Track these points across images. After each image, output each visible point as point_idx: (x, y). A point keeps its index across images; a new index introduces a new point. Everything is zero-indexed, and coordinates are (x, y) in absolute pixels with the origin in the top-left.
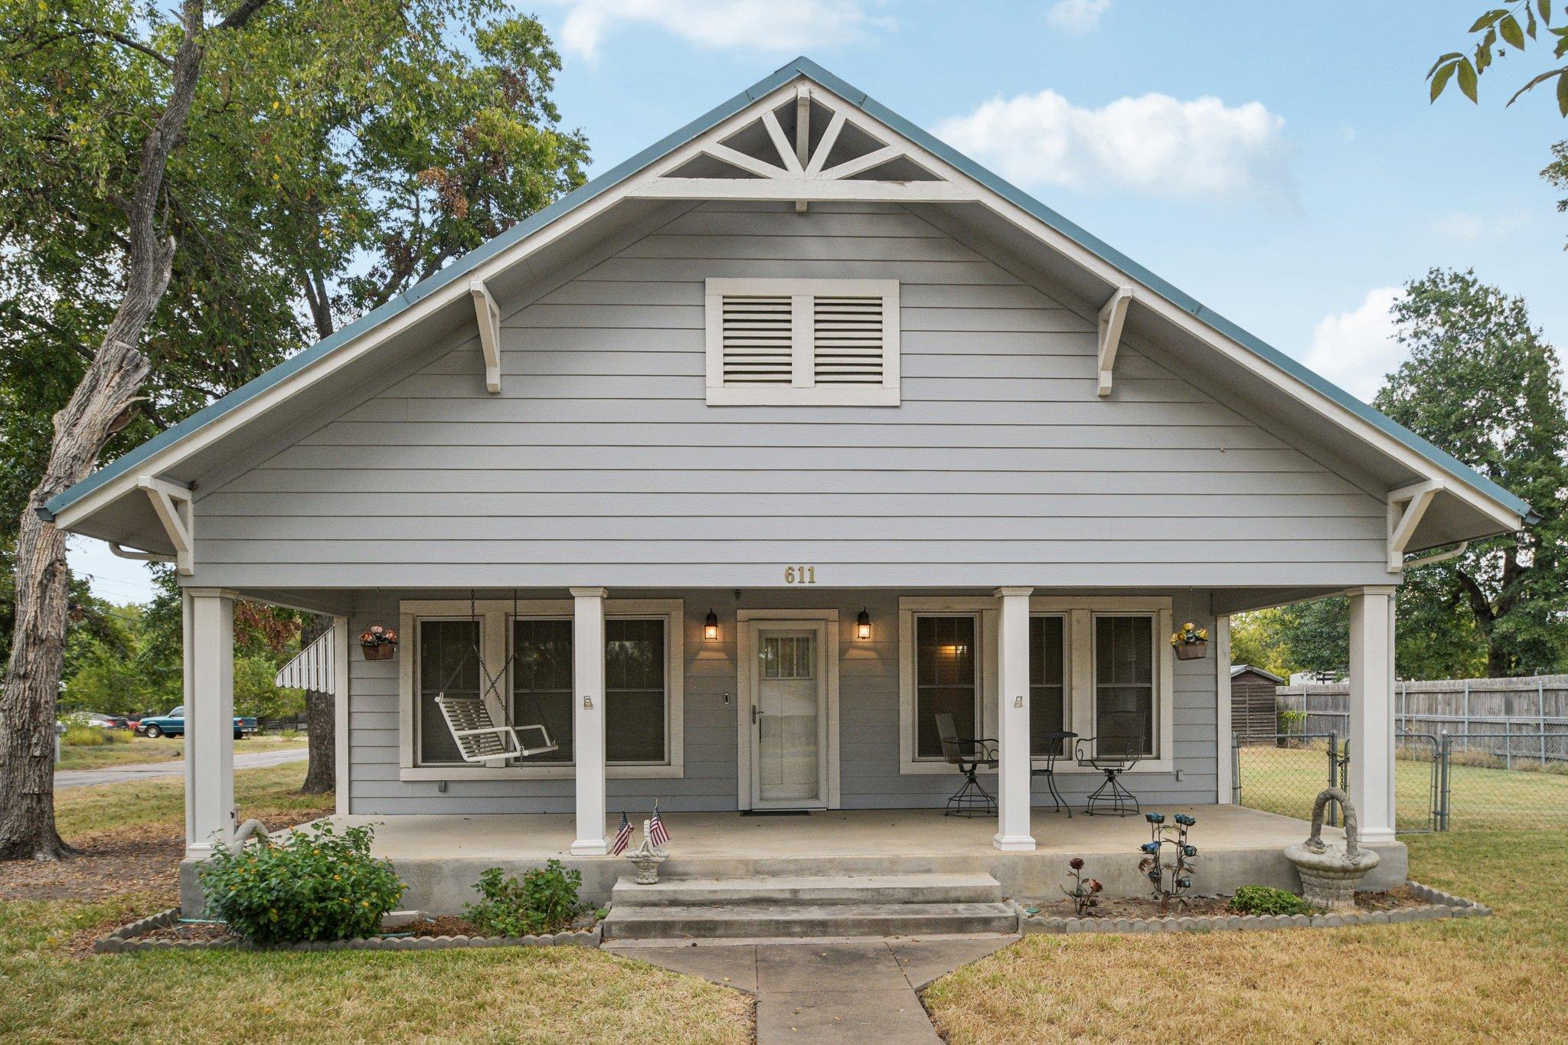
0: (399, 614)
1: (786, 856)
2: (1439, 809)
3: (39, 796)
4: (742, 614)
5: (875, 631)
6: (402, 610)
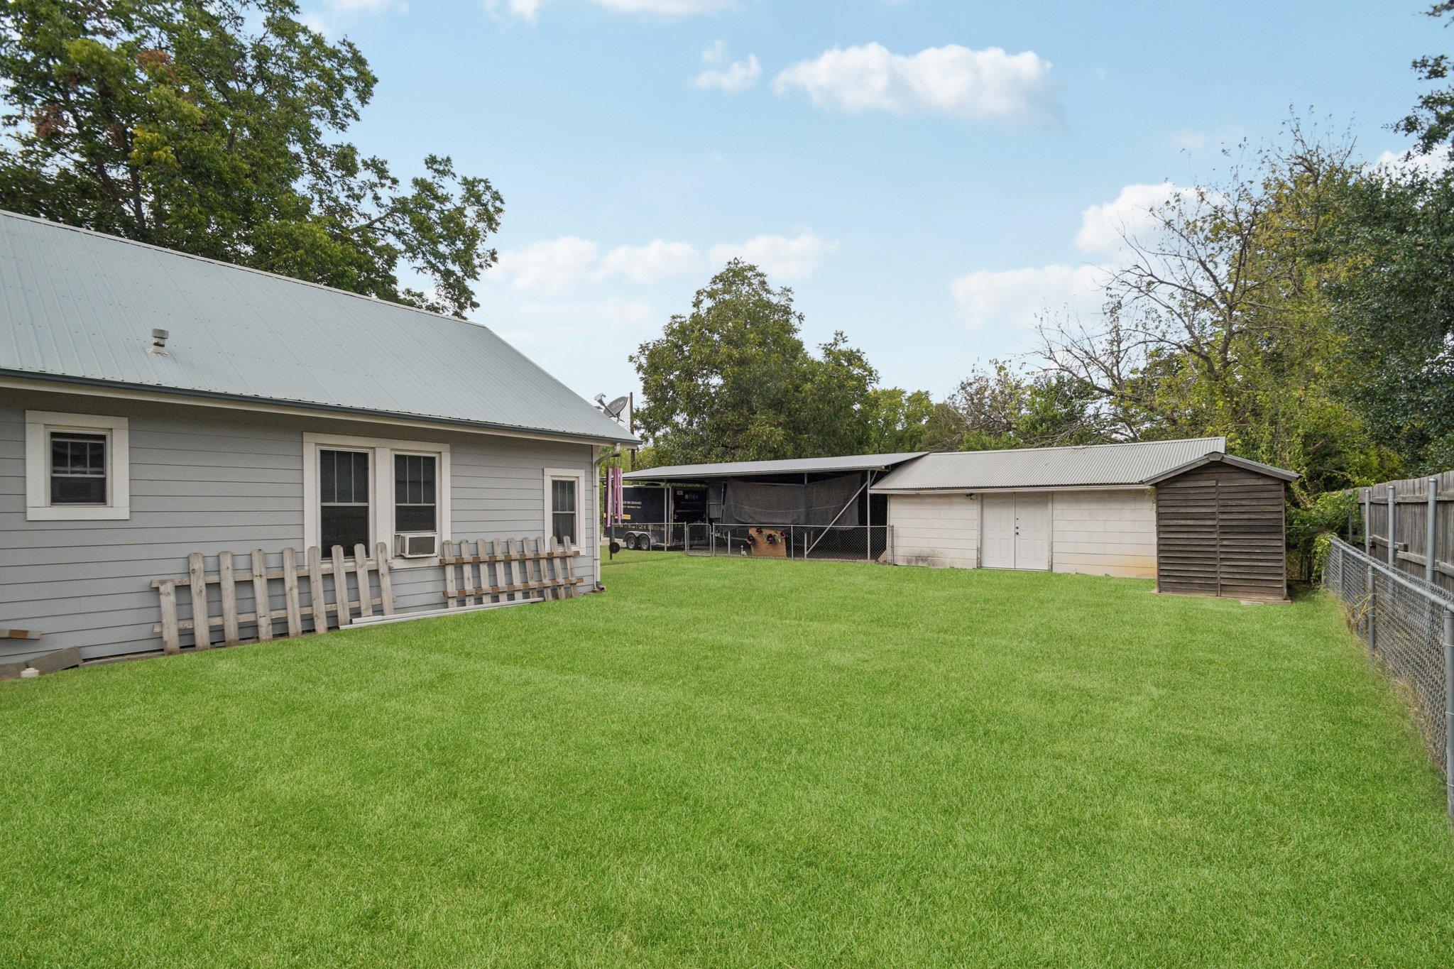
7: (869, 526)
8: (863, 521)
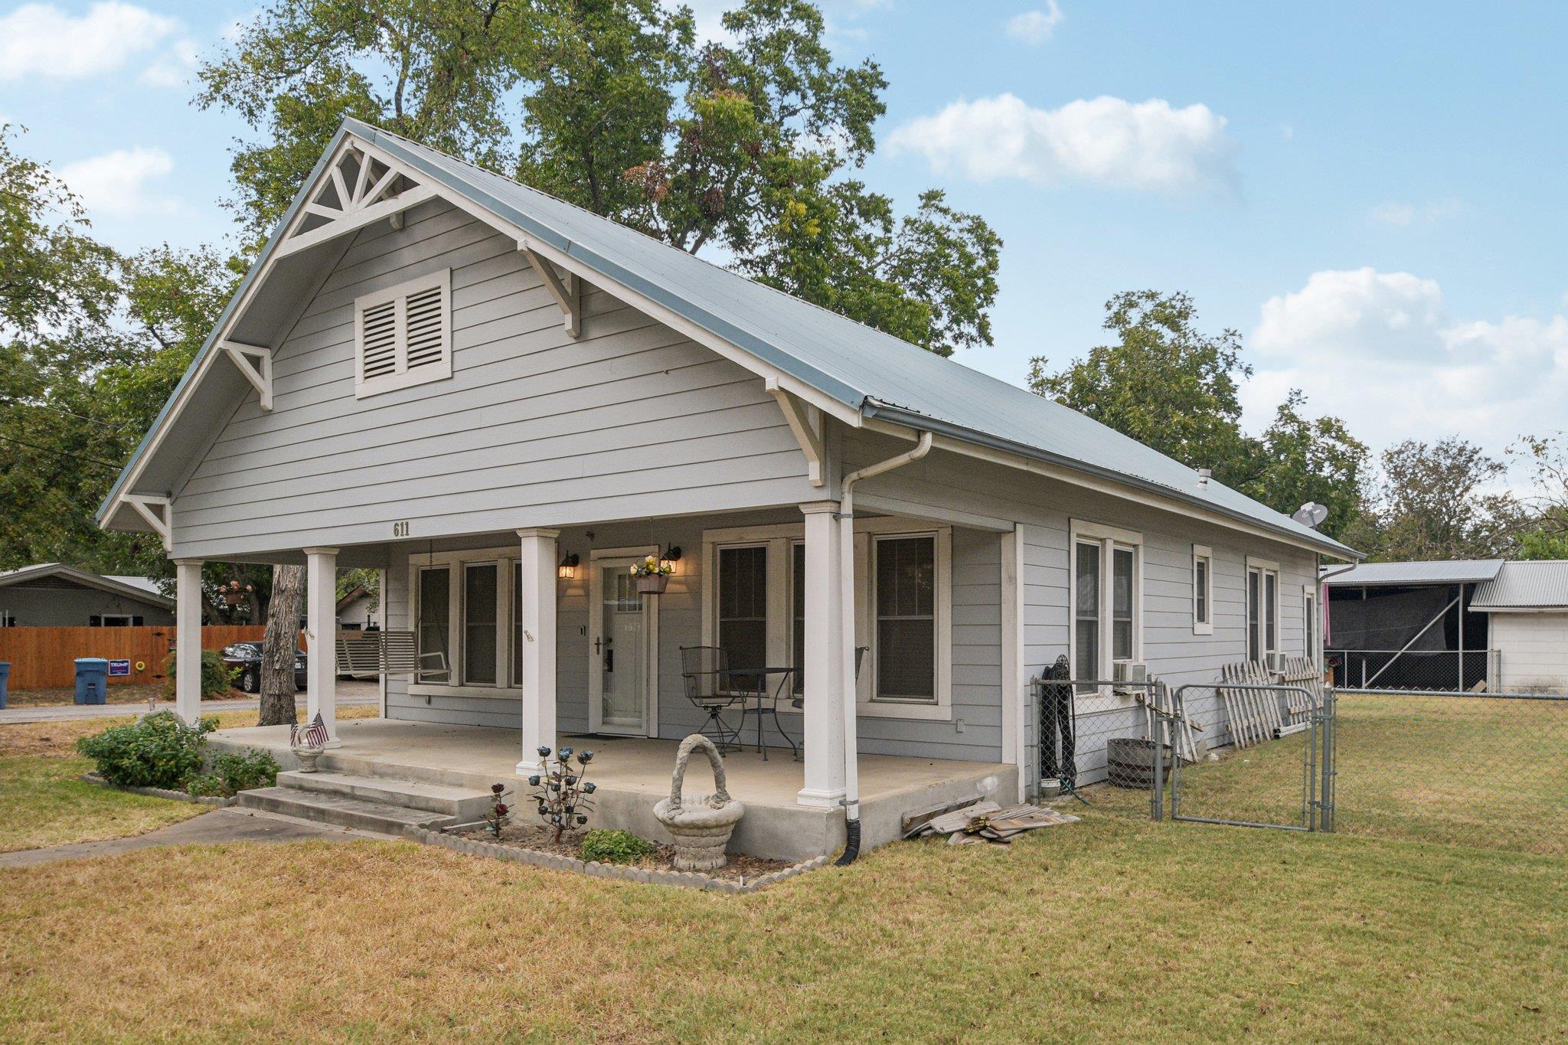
0: (408, 564)
1: (409, 764)
2: (1318, 799)
3: (279, 696)
4: (594, 553)
5: (686, 564)
6: (411, 562)
7: (1461, 651)
8: (1452, 643)
